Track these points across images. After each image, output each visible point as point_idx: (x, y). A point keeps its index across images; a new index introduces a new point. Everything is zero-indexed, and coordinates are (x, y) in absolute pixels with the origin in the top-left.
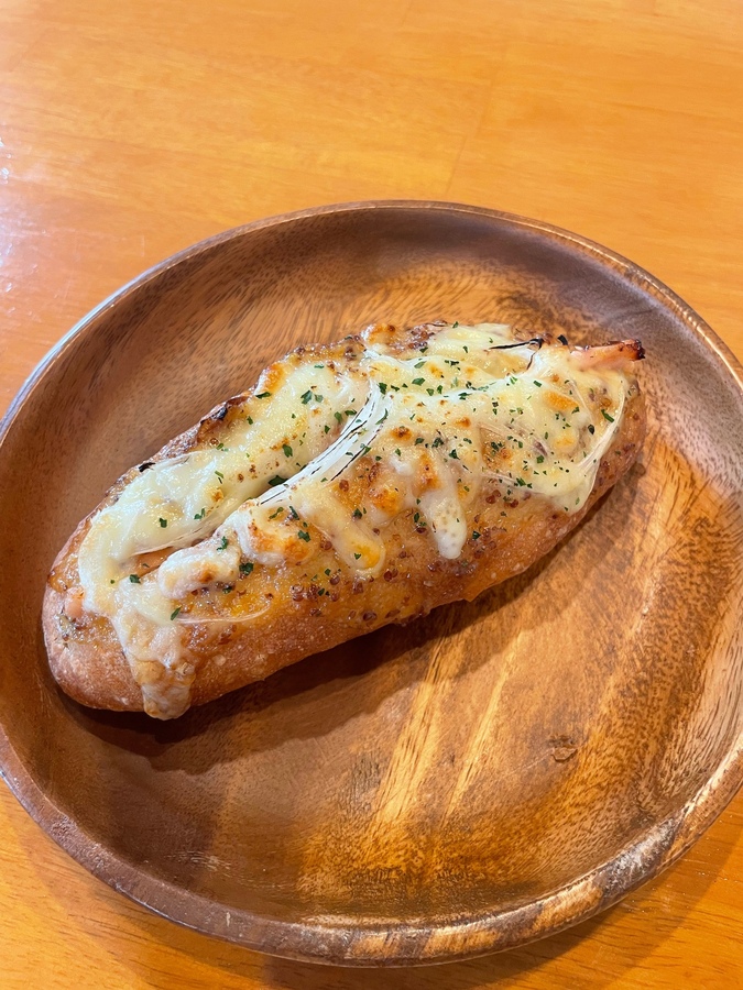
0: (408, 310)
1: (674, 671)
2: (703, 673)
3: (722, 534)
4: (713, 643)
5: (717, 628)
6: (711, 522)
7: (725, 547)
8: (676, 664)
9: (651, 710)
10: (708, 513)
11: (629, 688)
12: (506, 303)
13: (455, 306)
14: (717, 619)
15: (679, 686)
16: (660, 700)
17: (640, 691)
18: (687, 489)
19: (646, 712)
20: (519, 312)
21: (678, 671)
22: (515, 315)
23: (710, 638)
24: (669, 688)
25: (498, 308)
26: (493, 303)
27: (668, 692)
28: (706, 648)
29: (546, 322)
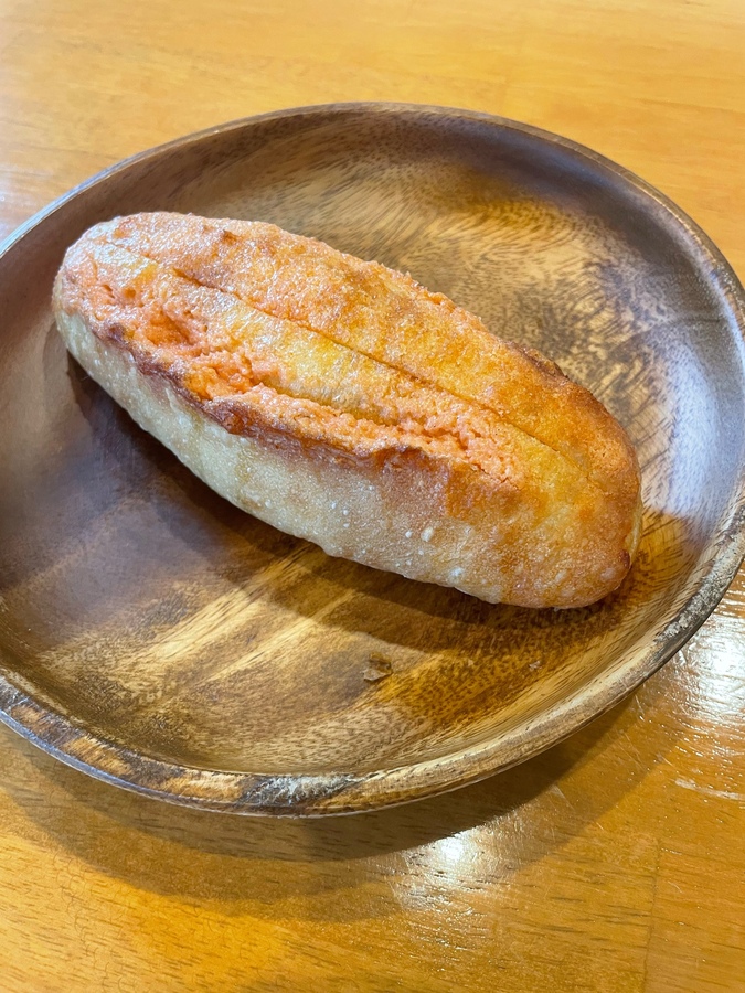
0: (495, 242)
1: (503, 675)
2: (526, 689)
3: (650, 575)
4: (558, 669)
5: (575, 657)
6: (649, 560)
7: (642, 589)
8: (511, 670)
9: (454, 697)
10: (652, 550)
11: (452, 669)
12: (592, 269)
13: (542, 255)
14: (580, 650)
15: (496, 690)
16: (469, 692)
17: (460, 675)
18: (651, 520)
19: (448, 696)
20: (600, 282)
21: (507, 678)
22: (595, 284)
23: (560, 663)
24: (487, 686)
25: (583, 271)
26: (580, 265)
27: (482, 690)
28: (549, 670)
29: (621, 302)
